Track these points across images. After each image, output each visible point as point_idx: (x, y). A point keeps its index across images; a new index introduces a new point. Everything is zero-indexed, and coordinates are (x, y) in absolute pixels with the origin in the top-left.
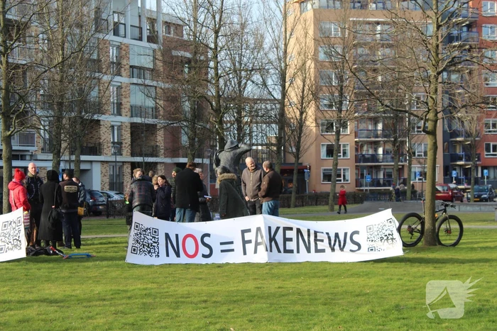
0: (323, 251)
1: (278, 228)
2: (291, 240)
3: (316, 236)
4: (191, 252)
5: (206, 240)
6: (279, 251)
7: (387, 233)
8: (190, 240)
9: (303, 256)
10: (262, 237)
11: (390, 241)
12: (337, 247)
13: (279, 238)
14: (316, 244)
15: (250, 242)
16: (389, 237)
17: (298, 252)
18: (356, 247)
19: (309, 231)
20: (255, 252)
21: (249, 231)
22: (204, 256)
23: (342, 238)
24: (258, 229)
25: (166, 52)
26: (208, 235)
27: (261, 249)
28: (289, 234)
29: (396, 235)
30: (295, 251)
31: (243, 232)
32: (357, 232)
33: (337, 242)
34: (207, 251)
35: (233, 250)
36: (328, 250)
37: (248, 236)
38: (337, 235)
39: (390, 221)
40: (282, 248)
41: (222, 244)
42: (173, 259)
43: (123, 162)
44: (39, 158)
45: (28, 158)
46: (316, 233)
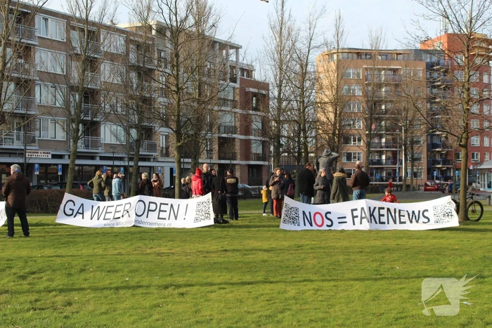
0: (405, 223)
1: (375, 208)
2: (383, 215)
3: (400, 213)
4: (320, 223)
5: (328, 216)
6: (376, 223)
7: (448, 211)
8: (318, 216)
9: (391, 226)
10: (365, 213)
11: (450, 217)
12: (414, 220)
13: (376, 214)
14: (400, 218)
15: (357, 217)
16: (448, 215)
17: (388, 223)
18: (426, 220)
19: (395, 209)
20: (361, 223)
21: (356, 210)
22: (328, 226)
23: (417, 214)
24: (362, 209)
25: (242, 89)
26: (330, 213)
27: (365, 221)
28: (382, 212)
29: (454, 213)
30: (386, 223)
31: (352, 210)
32: (427, 210)
33: (414, 217)
34: (329, 223)
35: (346, 222)
36: (408, 222)
37: (355, 213)
38: (413, 212)
39: (449, 203)
40: (378, 221)
41: (339, 218)
42: (308, 227)
43: (213, 164)
44: (160, 160)
45: (152, 160)
46: (400, 211)
